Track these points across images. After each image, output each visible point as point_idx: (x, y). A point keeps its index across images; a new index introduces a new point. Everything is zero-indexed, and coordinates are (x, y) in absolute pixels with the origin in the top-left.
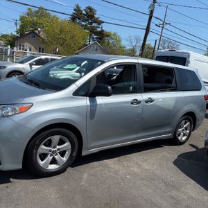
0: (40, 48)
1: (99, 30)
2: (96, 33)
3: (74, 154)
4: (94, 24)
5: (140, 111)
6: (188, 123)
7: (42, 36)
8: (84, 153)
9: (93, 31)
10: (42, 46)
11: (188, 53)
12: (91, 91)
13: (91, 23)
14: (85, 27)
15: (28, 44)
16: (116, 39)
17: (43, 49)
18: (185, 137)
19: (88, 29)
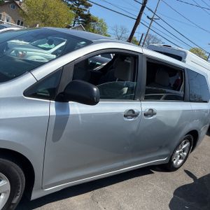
0: (19, 21)
1: (86, 13)
2: (83, 16)
3: (16, 200)
4: (81, 6)
5: (134, 128)
6: (188, 144)
7: (23, 8)
8: (35, 195)
9: (79, 13)
10: (22, 19)
11: (185, 52)
12: (61, 89)
13: (79, 5)
14: (72, 8)
15: (6, 14)
16: (102, 26)
17: (22, 23)
18: (181, 161)
19: (74, 10)
